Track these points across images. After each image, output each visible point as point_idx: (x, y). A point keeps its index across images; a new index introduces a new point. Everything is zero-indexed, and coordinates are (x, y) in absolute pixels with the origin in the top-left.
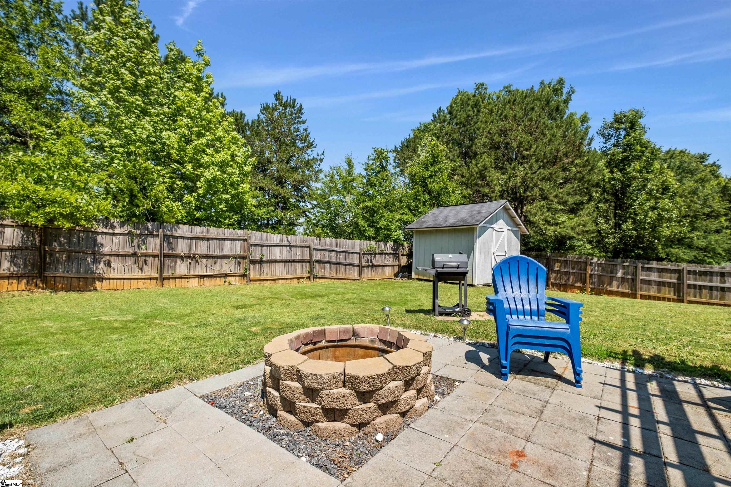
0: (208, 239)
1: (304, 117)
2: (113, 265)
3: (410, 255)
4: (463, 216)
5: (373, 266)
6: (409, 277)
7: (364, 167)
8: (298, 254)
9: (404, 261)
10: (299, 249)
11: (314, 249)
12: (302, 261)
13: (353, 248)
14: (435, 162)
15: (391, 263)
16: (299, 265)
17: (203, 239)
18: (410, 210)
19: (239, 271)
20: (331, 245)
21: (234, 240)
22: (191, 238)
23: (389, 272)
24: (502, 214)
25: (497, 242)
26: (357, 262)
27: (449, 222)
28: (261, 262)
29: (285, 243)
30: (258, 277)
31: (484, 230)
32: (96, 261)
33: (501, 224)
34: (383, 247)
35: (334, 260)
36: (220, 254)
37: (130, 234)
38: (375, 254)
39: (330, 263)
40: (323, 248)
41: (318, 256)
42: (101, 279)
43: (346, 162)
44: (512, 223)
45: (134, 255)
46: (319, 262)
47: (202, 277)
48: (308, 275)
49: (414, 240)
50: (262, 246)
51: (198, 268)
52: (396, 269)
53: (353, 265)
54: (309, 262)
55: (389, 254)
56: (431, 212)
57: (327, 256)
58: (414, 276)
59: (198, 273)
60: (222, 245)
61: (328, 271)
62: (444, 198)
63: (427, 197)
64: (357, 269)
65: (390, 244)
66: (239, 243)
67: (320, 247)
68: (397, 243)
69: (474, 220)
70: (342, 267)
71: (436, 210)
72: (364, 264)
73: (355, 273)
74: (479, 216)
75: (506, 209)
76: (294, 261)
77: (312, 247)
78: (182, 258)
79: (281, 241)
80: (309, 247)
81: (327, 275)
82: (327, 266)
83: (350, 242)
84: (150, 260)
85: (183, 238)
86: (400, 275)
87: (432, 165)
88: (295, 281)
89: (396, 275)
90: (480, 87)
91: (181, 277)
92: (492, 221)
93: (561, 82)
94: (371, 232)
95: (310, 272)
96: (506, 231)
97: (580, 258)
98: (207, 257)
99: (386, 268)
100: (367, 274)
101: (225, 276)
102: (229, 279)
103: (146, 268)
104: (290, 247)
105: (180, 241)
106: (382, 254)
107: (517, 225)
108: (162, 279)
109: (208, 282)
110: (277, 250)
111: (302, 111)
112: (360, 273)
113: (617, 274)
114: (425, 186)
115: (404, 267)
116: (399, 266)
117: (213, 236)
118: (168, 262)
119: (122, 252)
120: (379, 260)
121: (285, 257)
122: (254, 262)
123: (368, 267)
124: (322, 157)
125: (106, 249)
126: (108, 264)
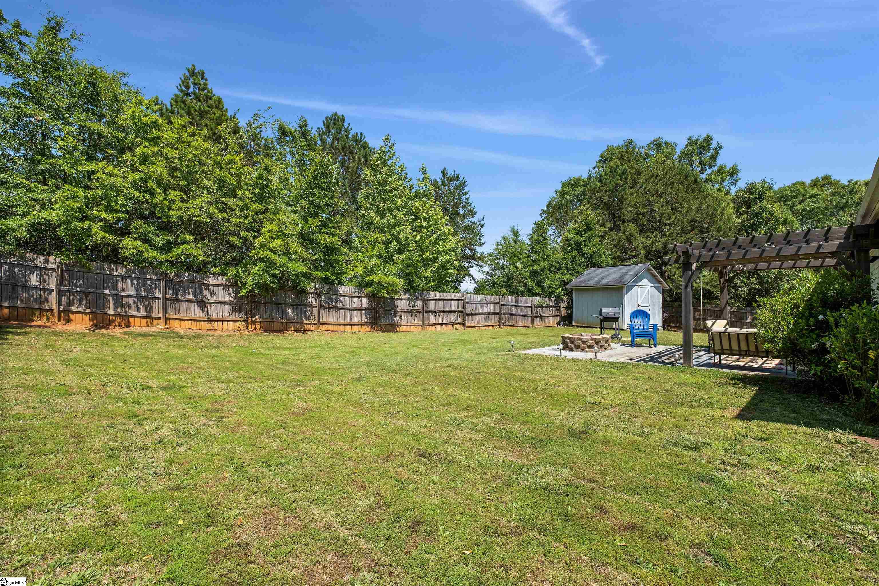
0: (444, 300)
1: (466, 189)
2: (403, 317)
3: (570, 307)
4: (614, 276)
5: (541, 317)
6: (570, 325)
7: (529, 237)
8: (492, 309)
9: (564, 312)
10: (492, 305)
11: (503, 305)
12: (494, 314)
13: (527, 303)
14: (588, 228)
15: (554, 314)
16: (493, 316)
17: (440, 300)
18: (567, 270)
19: (460, 321)
20: (512, 302)
21: (457, 300)
22: (436, 300)
23: (552, 321)
24: (645, 274)
25: (641, 297)
26: (530, 313)
27: (603, 282)
28: (471, 314)
29: (484, 301)
30: (470, 325)
31: (630, 288)
32: (395, 316)
33: (645, 282)
34: (548, 302)
35: (514, 312)
36: (449, 309)
37: (408, 299)
38: (543, 307)
39: (512, 315)
40: (508, 303)
41: (504, 310)
42: (399, 325)
43: (512, 231)
44: (654, 281)
45: (412, 311)
46: (505, 314)
47: (442, 324)
48: (498, 323)
49: (574, 296)
50: (471, 304)
51: (440, 319)
52: (558, 319)
53: (527, 316)
54: (499, 314)
55: (552, 307)
56: (587, 272)
57: (510, 310)
58: (574, 324)
59: (440, 322)
60: (450, 303)
61: (510, 321)
62: (596, 259)
63: (583, 260)
64: (530, 319)
65: (553, 299)
66: (459, 302)
67: (505, 303)
68: (558, 299)
69: (623, 281)
70: (520, 318)
71: (590, 270)
72: (535, 315)
73: (528, 322)
74: (627, 277)
75: (649, 270)
76: (489, 314)
77: (501, 303)
78: (432, 312)
79: (482, 300)
80: (499, 303)
81: (510, 324)
82: (510, 316)
83: (524, 298)
84: (418, 314)
85: (432, 300)
86: (562, 323)
87: (585, 232)
88: (491, 328)
89: (558, 324)
90: (629, 142)
91: (432, 325)
92: (638, 280)
93: (708, 139)
94: (538, 290)
95: (500, 321)
96: (649, 288)
97: (716, 307)
98: (443, 312)
99: (551, 318)
100: (537, 322)
101: (453, 324)
102: (455, 326)
103: (416, 319)
104: (487, 303)
105: (431, 302)
106: (547, 307)
107: (659, 282)
108: (424, 325)
109: (445, 328)
110: (479, 306)
111: (466, 184)
112: (532, 322)
113: (746, 319)
114: (580, 250)
115: (564, 317)
116: (560, 316)
117: (446, 298)
118: (426, 315)
119: (406, 309)
120: (545, 312)
121: (485, 311)
122: (468, 315)
123: (537, 317)
124: (482, 222)
125: (399, 308)
126: (401, 317)
